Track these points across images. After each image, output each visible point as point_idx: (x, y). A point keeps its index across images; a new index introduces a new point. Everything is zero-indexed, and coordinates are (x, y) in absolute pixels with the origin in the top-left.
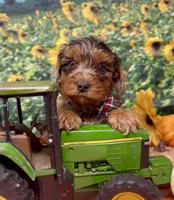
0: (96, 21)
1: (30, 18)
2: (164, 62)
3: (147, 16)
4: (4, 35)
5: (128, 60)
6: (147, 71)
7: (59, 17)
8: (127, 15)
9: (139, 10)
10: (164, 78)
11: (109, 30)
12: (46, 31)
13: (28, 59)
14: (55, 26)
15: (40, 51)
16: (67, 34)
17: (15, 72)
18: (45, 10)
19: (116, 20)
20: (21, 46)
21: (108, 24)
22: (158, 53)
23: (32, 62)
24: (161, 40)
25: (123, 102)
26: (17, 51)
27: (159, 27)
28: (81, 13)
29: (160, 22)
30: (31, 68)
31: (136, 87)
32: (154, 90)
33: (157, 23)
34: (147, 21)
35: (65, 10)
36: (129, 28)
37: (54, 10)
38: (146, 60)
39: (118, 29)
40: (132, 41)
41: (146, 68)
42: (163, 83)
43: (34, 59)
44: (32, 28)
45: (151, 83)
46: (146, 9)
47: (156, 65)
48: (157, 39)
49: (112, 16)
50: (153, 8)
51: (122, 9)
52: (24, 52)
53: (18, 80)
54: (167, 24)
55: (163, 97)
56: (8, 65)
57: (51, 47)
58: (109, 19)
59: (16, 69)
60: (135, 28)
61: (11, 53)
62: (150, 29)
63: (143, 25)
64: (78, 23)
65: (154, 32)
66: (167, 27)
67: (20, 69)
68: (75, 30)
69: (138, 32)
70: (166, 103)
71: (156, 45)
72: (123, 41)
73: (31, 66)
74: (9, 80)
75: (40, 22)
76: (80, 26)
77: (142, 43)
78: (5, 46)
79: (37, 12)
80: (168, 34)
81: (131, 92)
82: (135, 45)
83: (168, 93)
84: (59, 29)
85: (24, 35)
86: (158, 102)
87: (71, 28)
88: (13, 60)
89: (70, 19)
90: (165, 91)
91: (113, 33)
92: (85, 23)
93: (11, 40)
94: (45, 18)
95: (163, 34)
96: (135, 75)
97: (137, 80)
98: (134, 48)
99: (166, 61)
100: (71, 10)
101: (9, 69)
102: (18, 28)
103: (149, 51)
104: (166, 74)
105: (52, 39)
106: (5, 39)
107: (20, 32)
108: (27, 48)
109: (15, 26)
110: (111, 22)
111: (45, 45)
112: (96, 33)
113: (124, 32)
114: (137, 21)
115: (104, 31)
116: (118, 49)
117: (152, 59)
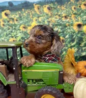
0: (50, 14)
1: (20, 12)
2: (83, 34)
3: (75, 11)
4: (8, 20)
5: (65, 32)
6: (75, 38)
7: (33, 12)
8: (65, 11)
9: (71, 9)
10: (83, 42)
11: (56, 18)
12: (27, 19)
14: (31, 16)
15: (24, 28)
17: (12, 37)
18: (27, 9)
19: (59, 14)
20: (15, 25)
21: (55, 15)
22: (80, 30)
23: (20, 33)
24: (82, 23)
26: (14, 27)
27: (81, 17)
28: (43, 10)
29: (82, 14)
30: (20, 35)
31: (69, 46)
32: (78, 48)
33: (80, 15)
35: (36, 9)
36: (66, 17)
37: (31, 9)
38: (74, 33)
39: (60, 18)
40: (67, 24)
41: (74, 37)
42: (83, 44)
43: (21, 31)
44: (20, 17)
45: (76, 44)
46: (75, 8)
47: (79, 35)
48: (80, 23)
49: (58, 11)
50: (78, 7)
51: (63, 8)
52: (17, 28)
53: (14, 41)
54: (85, 15)
55: (82, 51)
56: (9, 34)
57: (29, 26)
58: (56, 13)
59: (13, 36)
60: (69, 17)
61: (11, 28)
62: (76, 18)
63: (73, 16)
64: (41, 15)
65: (78, 19)
66: (85, 17)
67: (15, 36)
68: (40, 18)
69: (71, 19)
70: (84, 54)
71: (79, 26)
72: (62, 23)
73: (20, 34)
74: (10, 41)
75: (24, 14)
76: (43, 16)
77: (72, 25)
78: (9, 25)
79: (23, 10)
81: (67, 48)
82: (69, 25)
84: (33, 17)
85: (17, 20)
86: (80, 54)
87: (38, 17)
88: (12, 31)
89: (38, 13)
90: (84, 48)
91: (58, 19)
92: (45, 14)
93: (11, 22)
94: (26, 12)
95: (83, 20)
96: (69, 40)
98: (68, 27)
100: (39, 9)
101: (10, 36)
102: (15, 17)
103: (75, 29)
104: (84, 40)
105: (30, 22)
106: (8, 22)
107: (15, 19)
108: (18, 26)
109: (13, 16)
110: (57, 14)
111: (26, 25)
112: (50, 20)
113: (63, 19)
114: (70, 14)
115: (53, 19)
116: (60, 27)
117: (77, 32)
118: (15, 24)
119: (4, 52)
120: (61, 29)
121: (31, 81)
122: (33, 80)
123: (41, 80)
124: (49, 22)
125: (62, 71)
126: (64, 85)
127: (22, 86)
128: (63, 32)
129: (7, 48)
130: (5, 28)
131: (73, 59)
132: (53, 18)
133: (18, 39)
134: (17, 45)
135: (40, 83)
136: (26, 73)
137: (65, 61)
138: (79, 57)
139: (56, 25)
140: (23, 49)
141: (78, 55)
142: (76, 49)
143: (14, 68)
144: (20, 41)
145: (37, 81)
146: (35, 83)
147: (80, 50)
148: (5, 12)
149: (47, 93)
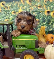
1: (11, 3)
3: (46, 3)
4: (4, 8)
5: (40, 16)
6: (45, 20)
7: (20, 3)
8: (40, 3)
10: (51, 22)
11: (34, 7)
12: (16, 7)
13: (10, 15)
14: (19, 5)
15: (14, 13)
16: (22, 8)
17: (7, 18)
19: (36, 4)
21: (34, 5)
23: (12, 16)
24: (50, 11)
25: (38, 29)
26: (8, 12)
28: (26, 2)
29: (50, 5)
31: (42, 24)
32: (47, 26)
33: (49, 5)
34: (46, 5)
35: (22, 1)
36: (40, 7)
37: (18, 1)
38: (45, 16)
39: (37, 7)
40: (41, 11)
42: (50, 24)
43: (12, 15)
44: (12, 6)
45: (46, 23)
46: (46, 1)
47: (48, 18)
49: (35, 3)
50: (48, 1)
51: (38, 1)
52: (9, 13)
53: (7, 21)
54: (52, 6)
56: (5, 16)
57: (17, 11)
59: (7, 17)
60: (42, 7)
61: (6, 13)
62: (46, 7)
63: (44, 6)
64: (25, 5)
65: (48, 8)
66: (52, 7)
67: (8, 18)
68: (24, 7)
69: (43, 8)
70: (51, 30)
71: (48, 12)
72: (38, 10)
74: (5, 21)
75: (14, 4)
76: (26, 6)
77: (44, 11)
78: (4, 11)
79: (14, 1)
80: (52, 9)
81: (40, 26)
82: (42, 12)
83: (52, 27)
84: (20, 6)
85: (10, 8)
88: (6, 15)
89: (23, 4)
90: (51, 26)
91: (35, 8)
93: (6, 9)
94: (16, 3)
95: (51, 9)
96: (42, 21)
97: (42, 22)
98: (41, 13)
99: (51, 17)
100: (23, 1)
101: (5, 17)
102: (8, 6)
103: (46, 14)
105: (18, 9)
106: (4, 9)
108: (11, 12)
110: (35, 5)
111: (15, 11)
112: (30, 8)
114: (43, 5)
116: (37, 13)
117: (47, 16)
118: (8, 10)
119: (1, 28)
120: (37, 14)
121: (18, 46)
122: (19, 45)
123: (24, 46)
124: (30, 9)
125: (37, 40)
126: (38, 49)
127: (12, 49)
128: (38, 16)
129: (3, 25)
130: (2, 12)
131: (44, 33)
132: (32, 7)
133: (10, 20)
134: (10, 23)
135: (24, 47)
136: (15, 41)
137: (39, 34)
138: (48, 32)
139: (34, 12)
140: (13, 26)
141: (47, 30)
142: (46, 27)
143: (8, 38)
144: (11, 21)
145: (22, 46)
146: (20, 47)
147: (49, 27)
148: (2, 2)
149: (28, 54)
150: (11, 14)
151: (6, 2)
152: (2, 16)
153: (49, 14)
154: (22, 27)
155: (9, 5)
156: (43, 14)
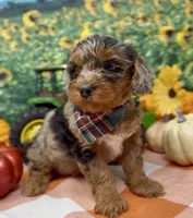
0: (115, 14)
1: (58, 14)
2: (178, 48)
3: (161, 8)
4: (36, 28)
5: (145, 47)
7: (83, 12)
8: (142, 8)
11: (127, 21)
13: (57, 49)
14: (80, 19)
15: (68, 42)
16: (90, 27)
18: (71, 6)
19: (132, 13)
20: (51, 38)
23: (61, 51)
24: (173, 28)
27: (171, 17)
29: (173, 12)
33: (169, 13)
34: (161, 12)
35: (88, 6)
36: (144, 19)
37: (78, 6)
38: (161, 46)
39: (134, 20)
40: (148, 31)
41: (161, 53)
46: (160, 2)
47: (170, 51)
48: (170, 27)
49: (129, 9)
52: (53, 43)
54: (178, 13)
56: (40, 55)
58: (127, 12)
60: (150, 19)
61: (42, 44)
63: (157, 17)
64: (99, 17)
65: (166, 22)
66: (178, 17)
67: (50, 58)
69: (153, 22)
71: (170, 33)
72: (139, 30)
75: (67, 17)
77: (156, 32)
78: (37, 38)
79: (65, 9)
80: (181, 23)
82: (151, 33)
84: (83, 22)
85: (53, 29)
89: (93, 13)
91: (130, 24)
93: (42, 33)
94: (71, 13)
96: (152, 60)
97: (154, 65)
98: (150, 37)
100: (93, 5)
103: (163, 39)
104: (179, 58)
106: (37, 32)
107: (50, 26)
108: (56, 40)
109: (46, 21)
110: (128, 15)
111: (71, 36)
112: (115, 25)
113: (140, 23)
114: (151, 13)
115: (122, 23)
116: (136, 37)
117: (166, 45)
120: (138, 40)
124: (114, 29)
128: (141, 46)
130: (31, 44)
148: (29, 13)
150: (59, 46)
151: (41, 10)
152: (31, 54)
153: (172, 40)
154: (82, 92)
155: (49, 21)
156: (152, 40)
